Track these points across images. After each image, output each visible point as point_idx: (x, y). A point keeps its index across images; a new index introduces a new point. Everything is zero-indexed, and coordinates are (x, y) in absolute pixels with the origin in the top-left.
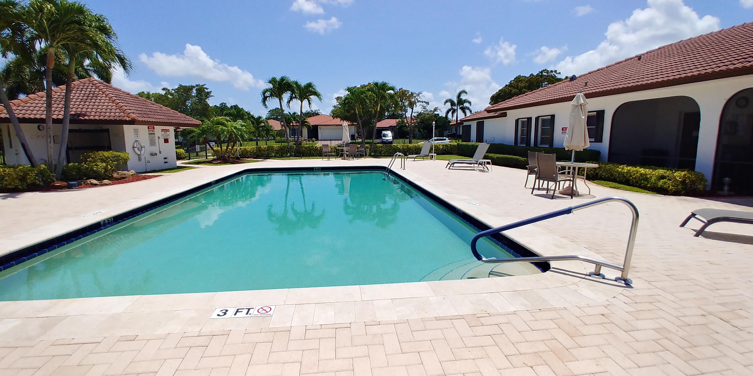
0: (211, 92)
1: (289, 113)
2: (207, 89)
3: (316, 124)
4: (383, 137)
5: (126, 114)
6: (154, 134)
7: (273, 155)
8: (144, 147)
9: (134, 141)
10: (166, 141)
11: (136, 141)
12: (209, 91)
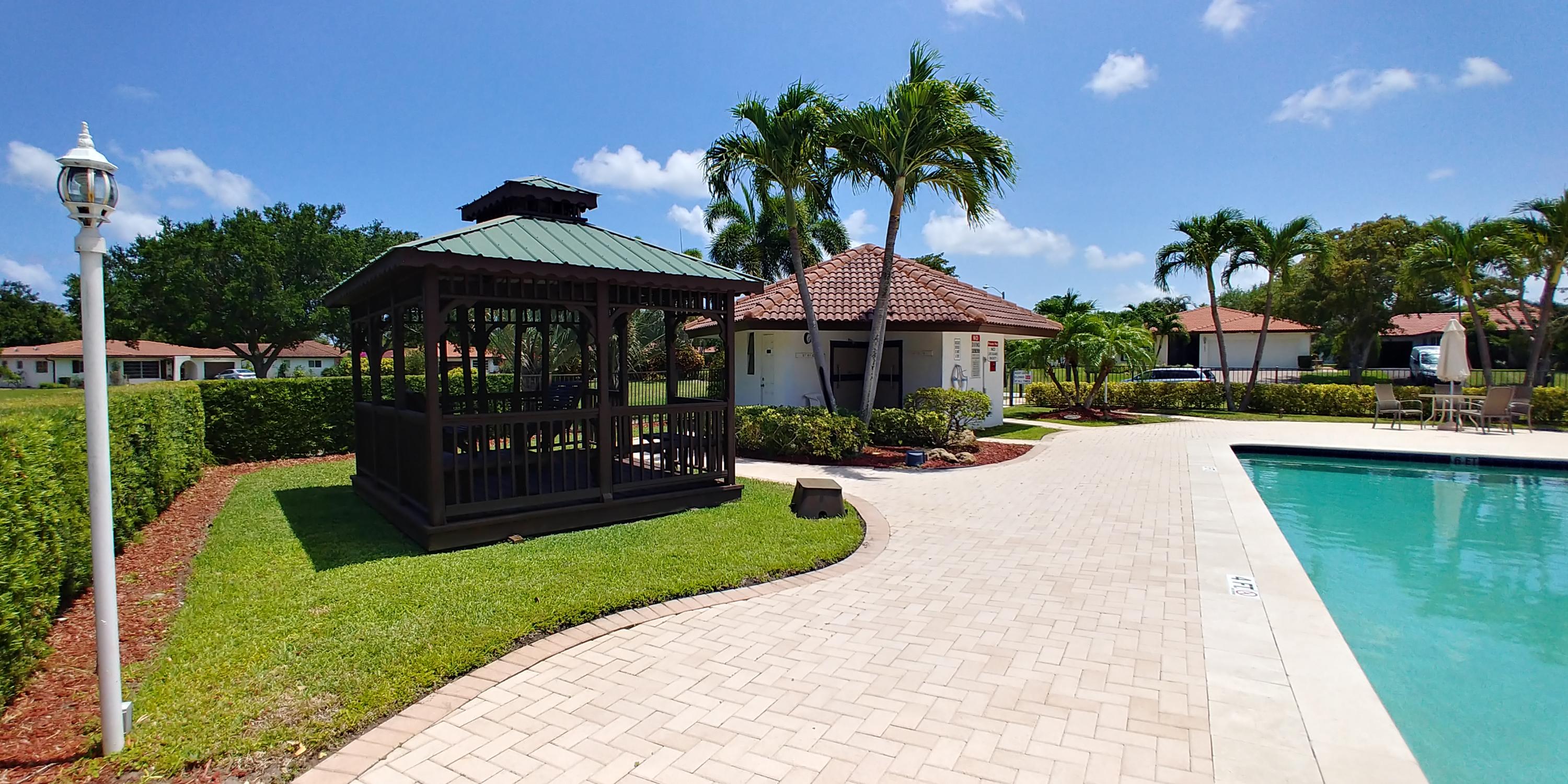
0: (954, 268)
1: (1130, 306)
2: (945, 262)
3: (1195, 329)
4: (1422, 364)
5: (961, 308)
6: (979, 351)
7: (1179, 404)
8: (967, 380)
9: (953, 366)
10: (993, 367)
11: (956, 366)
12: (948, 266)
